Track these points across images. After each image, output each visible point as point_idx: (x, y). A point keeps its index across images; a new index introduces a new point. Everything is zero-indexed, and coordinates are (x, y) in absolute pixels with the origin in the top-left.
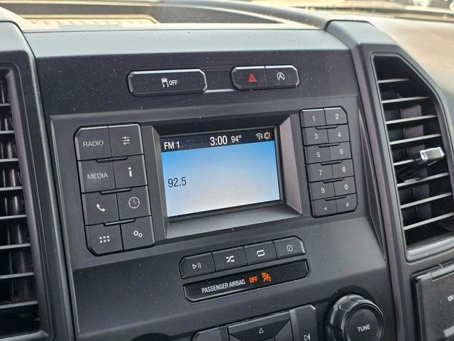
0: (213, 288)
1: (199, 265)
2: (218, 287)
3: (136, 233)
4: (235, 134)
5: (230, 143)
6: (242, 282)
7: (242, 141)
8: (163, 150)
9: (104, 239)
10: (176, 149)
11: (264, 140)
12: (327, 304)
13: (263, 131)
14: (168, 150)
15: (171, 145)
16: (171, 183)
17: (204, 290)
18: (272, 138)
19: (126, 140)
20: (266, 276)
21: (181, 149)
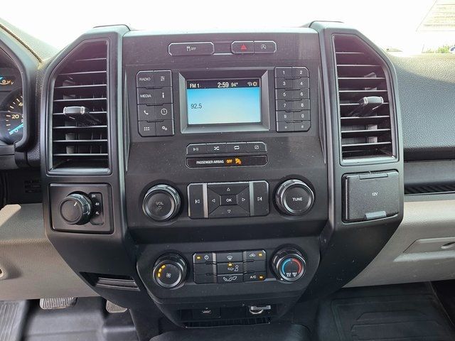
0: (203, 162)
1: (197, 149)
2: (207, 162)
3: (164, 128)
4: (234, 81)
5: (230, 86)
6: (222, 162)
7: (237, 86)
8: (188, 88)
9: (147, 129)
10: (197, 88)
11: (253, 86)
12: (277, 183)
13: (252, 81)
14: (192, 88)
15: (194, 86)
16: (193, 106)
17: (198, 162)
18: (258, 86)
19: (163, 78)
20: (238, 161)
21: (200, 88)
